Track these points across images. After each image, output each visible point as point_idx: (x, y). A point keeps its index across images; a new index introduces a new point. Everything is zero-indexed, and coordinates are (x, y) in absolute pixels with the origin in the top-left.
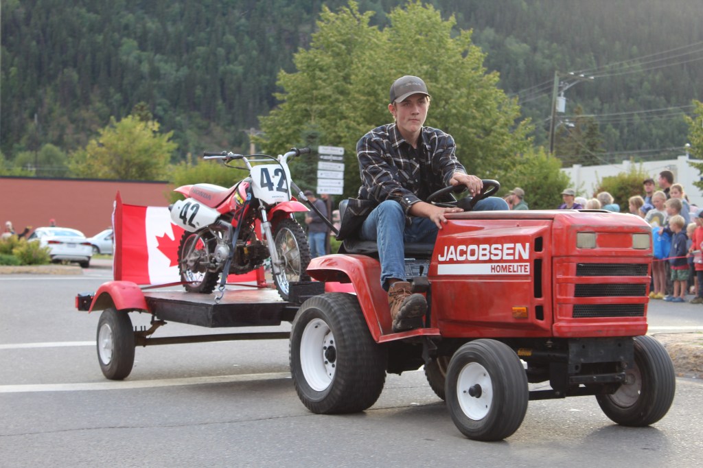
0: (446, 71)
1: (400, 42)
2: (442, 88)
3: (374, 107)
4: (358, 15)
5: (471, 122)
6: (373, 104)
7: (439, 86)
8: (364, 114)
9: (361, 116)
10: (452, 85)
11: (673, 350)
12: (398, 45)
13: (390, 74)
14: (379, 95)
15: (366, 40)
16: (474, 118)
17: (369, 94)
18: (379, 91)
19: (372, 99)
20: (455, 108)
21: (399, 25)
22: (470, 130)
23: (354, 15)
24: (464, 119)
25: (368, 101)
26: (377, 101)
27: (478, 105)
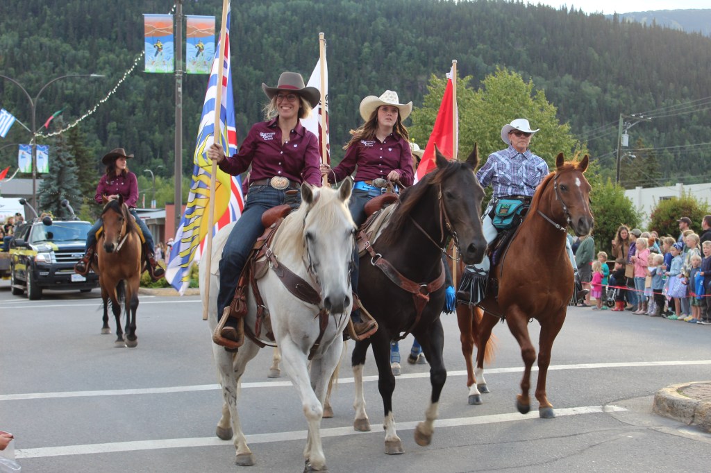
1: (492, 103)
4: (459, 80)
15: (467, 100)
27: (555, 148)
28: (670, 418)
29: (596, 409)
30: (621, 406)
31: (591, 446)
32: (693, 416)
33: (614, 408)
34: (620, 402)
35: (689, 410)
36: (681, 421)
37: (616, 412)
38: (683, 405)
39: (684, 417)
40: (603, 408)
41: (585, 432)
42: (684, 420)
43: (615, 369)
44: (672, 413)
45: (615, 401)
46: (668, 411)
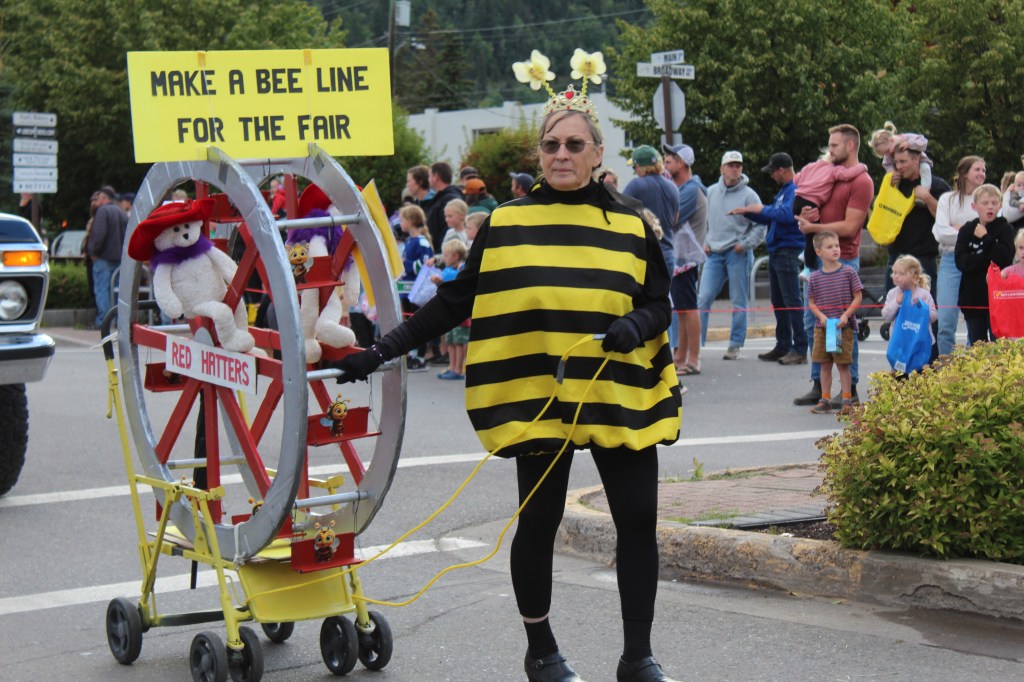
3: (103, 36)
6: (99, 32)
8: (85, 49)
9: (81, 53)
14: (112, 16)
17: (94, 15)
18: (113, 10)
19: (99, 23)
25: (91, 27)
26: (108, 26)
28: (572, 556)
29: (425, 546)
30: (471, 538)
31: (431, 619)
33: (459, 543)
34: (467, 530)
35: (610, 537)
36: (594, 560)
37: (466, 550)
38: (598, 529)
39: (600, 550)
40: (437, 544)
41: (412, 591)
42: (599, 557)
43: (443, 469)
44: (576, 544)
45: (458, 529)
46: (567, 543)
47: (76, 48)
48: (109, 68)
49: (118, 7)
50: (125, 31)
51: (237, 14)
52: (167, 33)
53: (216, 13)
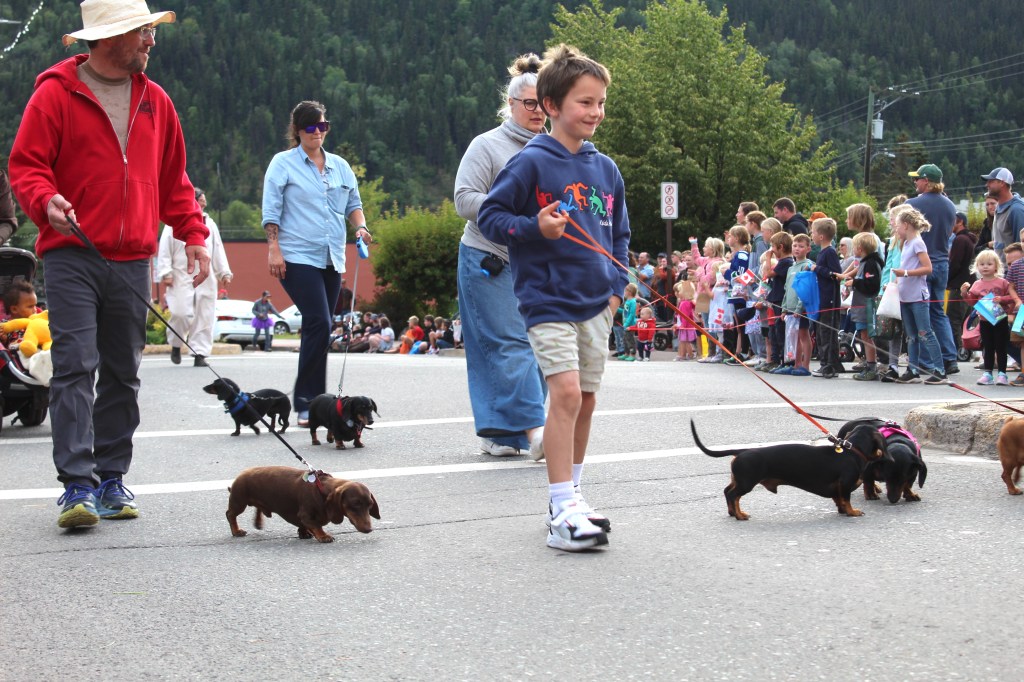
0: (718, 81)
1: (657, 47)
2: (714, 104)
3: (625, 131)
4: (603, 14)
5: (753, 148)
6: (624, 127)
7: (711, 101)
8: (612, 141)
9: (609, 144)
10: (727, 99)
11: (991, 423)
12: (654, 50)
13: (645, 89)
14: (631, 115)
15: (615, 46)
16: (756, 142)
17: (619, 115)
18: (632, 110)
19: (622, 121)
20: (732, 129)
21: (656, 25)
22: (751, 158)
23: (598, 15)
24: (743, 144)
25: (617, 123)
26: (629, 123)
27: (761, 124)
28: (931, 448)
32: (972, 440)
35: (965, 429)
36: (950, 450)
38: (954, 422)
39: (956, 442)
42: (956, 448)
44: (935, 439)
46: (927, 437)
47: (605, 141)
48: (629, 156)
49: (636, 107)
50: (641, 126)
51: (729, 110)
52: (673, 126)
53: (712, 110)
